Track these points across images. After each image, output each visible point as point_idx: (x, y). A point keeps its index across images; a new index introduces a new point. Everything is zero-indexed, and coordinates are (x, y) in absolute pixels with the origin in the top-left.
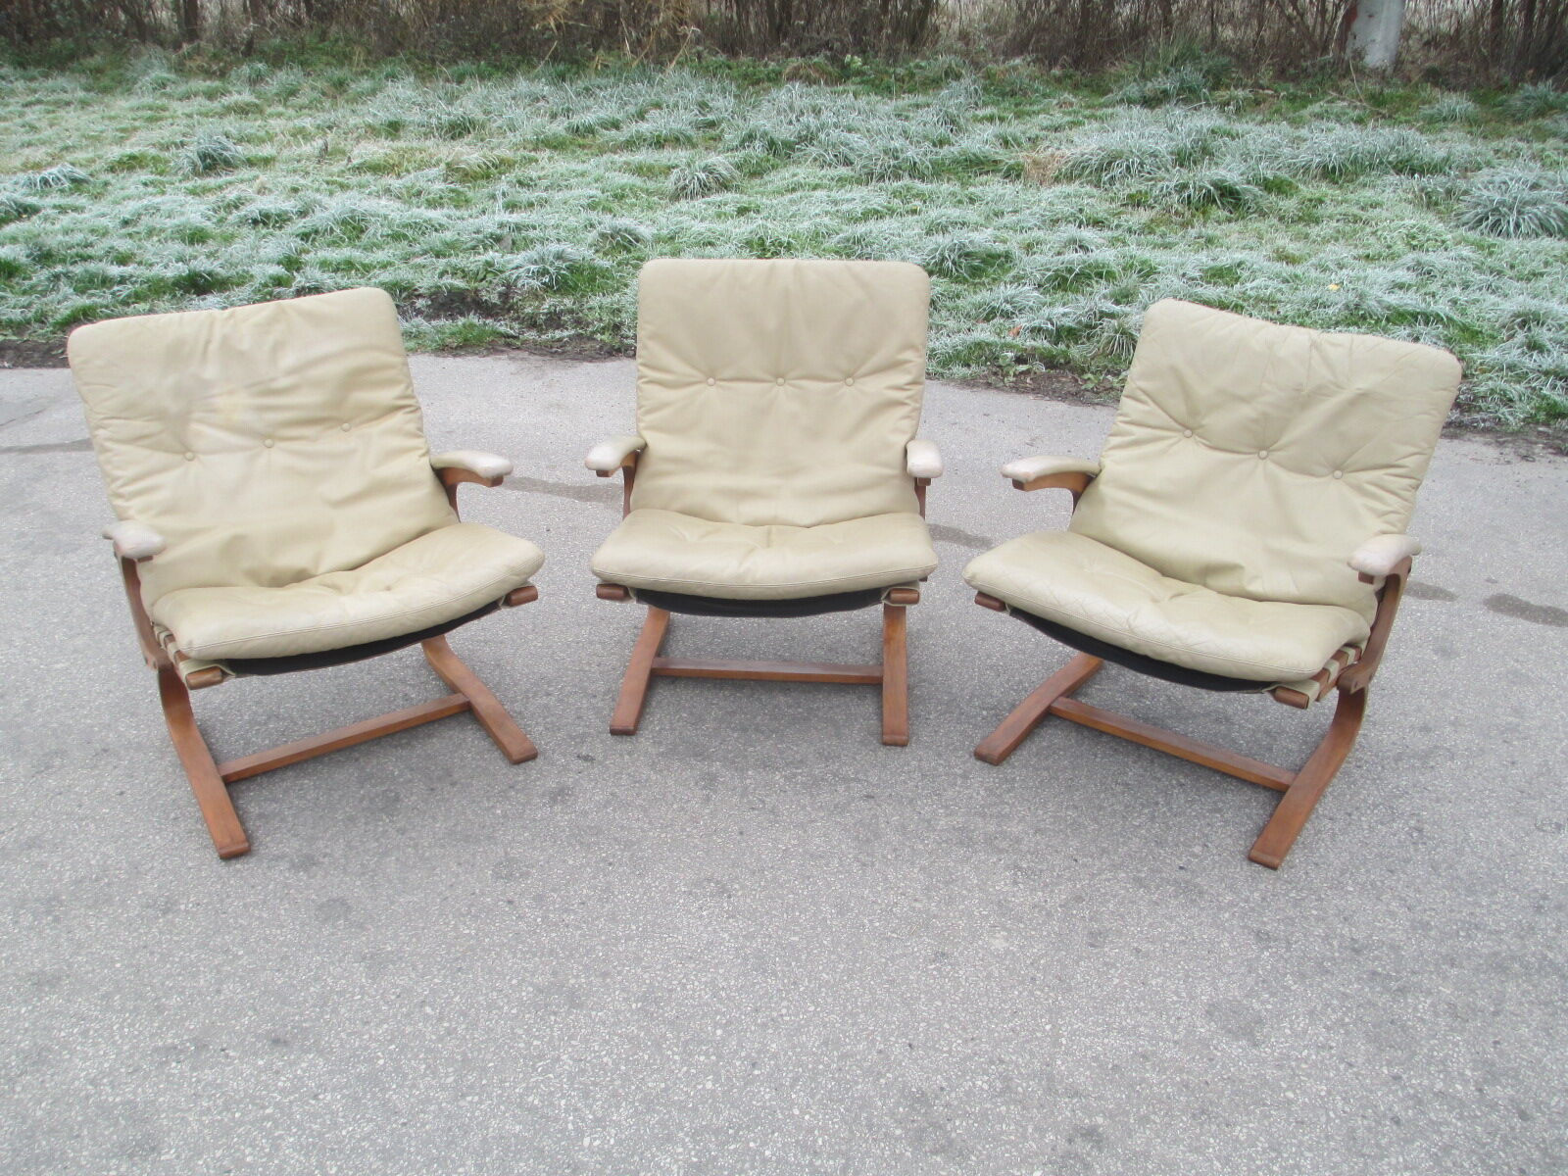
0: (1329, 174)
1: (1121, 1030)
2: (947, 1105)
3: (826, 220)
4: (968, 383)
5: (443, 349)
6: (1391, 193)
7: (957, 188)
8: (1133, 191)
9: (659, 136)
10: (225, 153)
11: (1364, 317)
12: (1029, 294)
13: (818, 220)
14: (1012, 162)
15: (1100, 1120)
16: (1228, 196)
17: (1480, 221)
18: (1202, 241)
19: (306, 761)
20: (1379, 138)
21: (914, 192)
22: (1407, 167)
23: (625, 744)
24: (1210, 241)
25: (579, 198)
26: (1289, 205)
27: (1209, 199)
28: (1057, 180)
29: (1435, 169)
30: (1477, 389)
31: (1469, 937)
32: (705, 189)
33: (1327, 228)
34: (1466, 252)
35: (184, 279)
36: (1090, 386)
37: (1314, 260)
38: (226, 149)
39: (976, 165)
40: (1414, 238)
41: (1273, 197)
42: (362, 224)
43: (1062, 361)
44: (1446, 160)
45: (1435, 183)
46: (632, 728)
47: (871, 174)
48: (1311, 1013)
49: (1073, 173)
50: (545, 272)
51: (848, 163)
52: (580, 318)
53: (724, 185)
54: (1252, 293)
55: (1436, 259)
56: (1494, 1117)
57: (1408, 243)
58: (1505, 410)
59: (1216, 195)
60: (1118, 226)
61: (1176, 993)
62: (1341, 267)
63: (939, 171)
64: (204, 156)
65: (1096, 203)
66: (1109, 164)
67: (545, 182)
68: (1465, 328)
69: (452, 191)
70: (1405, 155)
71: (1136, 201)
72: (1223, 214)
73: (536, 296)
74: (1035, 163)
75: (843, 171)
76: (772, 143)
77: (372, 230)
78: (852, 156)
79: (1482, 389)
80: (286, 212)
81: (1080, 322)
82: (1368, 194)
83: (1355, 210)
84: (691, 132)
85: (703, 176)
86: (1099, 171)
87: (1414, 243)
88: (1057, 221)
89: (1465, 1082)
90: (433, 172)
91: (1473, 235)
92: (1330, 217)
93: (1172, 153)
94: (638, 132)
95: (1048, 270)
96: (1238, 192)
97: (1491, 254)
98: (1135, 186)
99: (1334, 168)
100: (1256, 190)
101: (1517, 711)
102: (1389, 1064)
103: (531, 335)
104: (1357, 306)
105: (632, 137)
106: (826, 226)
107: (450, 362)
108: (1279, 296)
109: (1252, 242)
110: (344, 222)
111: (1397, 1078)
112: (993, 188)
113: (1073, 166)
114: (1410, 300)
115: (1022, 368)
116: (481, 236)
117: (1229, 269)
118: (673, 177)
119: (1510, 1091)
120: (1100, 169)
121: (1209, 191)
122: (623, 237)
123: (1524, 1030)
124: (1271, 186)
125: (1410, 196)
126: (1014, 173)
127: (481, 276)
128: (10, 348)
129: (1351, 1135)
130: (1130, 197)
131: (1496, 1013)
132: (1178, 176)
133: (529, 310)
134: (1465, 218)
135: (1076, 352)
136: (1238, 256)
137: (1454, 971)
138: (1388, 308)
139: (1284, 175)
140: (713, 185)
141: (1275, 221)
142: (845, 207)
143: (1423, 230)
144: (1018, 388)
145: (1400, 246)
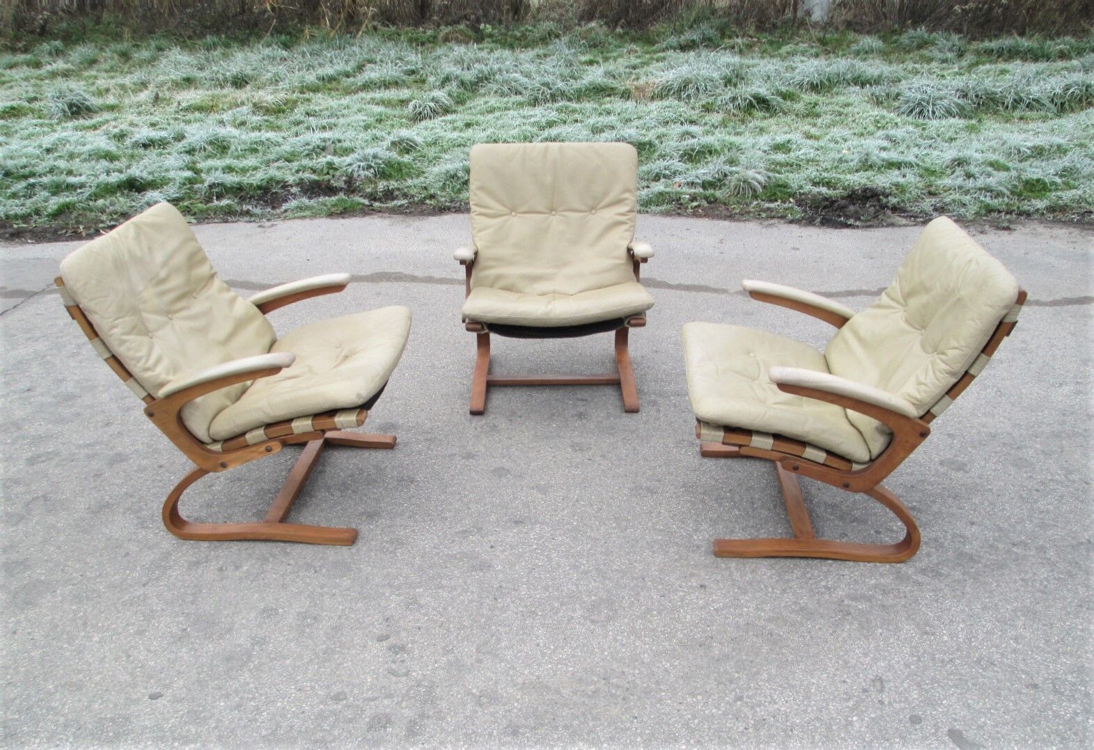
0: (815, 87)
1: (907, 474)
2: (848, 506)
3: (530, 129)
4: (667, 214)
5: (331, 215)
6: (855, 95)
7: (596, 106)
8: (704, 103)
9: (384, 81)
10: (86, 103)
11: (871, 166)
12: (677, 165)
13: (524, 128)
14: (623, 88)
15: (915, 504)
16: (762, 103)
17: (911, 111)
18: (758, 130)
20: (841, 64)
21: (570, 109)
22: (861, 81)
24: (762, 130)
25: (358, 121)
26: (799, 106)
27: (751, 105)
28: (652, 99)
29: (877, 81)
30: (945, 200)
31: (1039, 427)
32: (435, 113)
33: (826, 119)
34: (911, 128)
35: (124, 182)
36: (737, 211)
37: (828, 137)
38: (85, 100)
39: (599, 91)
40: (878, 122)
41: (789, 103)
42: (225, 143)
43: (712, 200)
44: (880, 76)
45: (877, 90)
47: (536, 100)
48: (985, 459)
49: (663, 93)
50: (369, 167)
51: (518, 93)
52: (405, 193)
53: (447, 111)
54: (803, 157)
55: (899, 133)
56: (1076, 485)
57: (876, 126)
58: (963, 210)
59: (754, 102)
60: (706, 124)
61: (923, 459)
62: (845, 141)
63: (580, 95)
64: (71, 106)
65: (683, 109)
66: (685, 87)
67: (327, 113)
68: (927, 170)
69: (266, 121)
70: (856, 74)
71: (707, 109)
72: (761, 114)
73: (371, 182)
74: (637, 88)
75: (519, 98)
76: (462, 83)
77: (233, 148)
78: (520, 89)
79: (948, 200)
80: (166, 138)
81: (715, 178)
82: (842, 99)
83: (837, 108)
84: (405, 78)
85: (432, 104)
87: (879, 125)
88: (668, 122)
89: (1059, 475)
90: (245, 109)
91: (910, 119)
92: (825, 113)
93: (721, 79)
94: (369, 78)
95: (679, 150)
96: (767, 101)
97: (924, 129)
98: (704, 100)
99: (817, 84)
100: (779, 99)
101: (1023, 342)
102: (1026, 472)
103: (377, 204)
104: (866, 160)
105: (366, 82)
106: (530, 132)
107: (340, 222)
108: (818, 158)
109: (786, 129)
110: (211, 143)
111: (1030, 477)
112: (617, 104)
113: (662, 89)
114: (893, 155)
115: (695, 204)
116: (310, 147)
117: (783, 145)
118: (411, 106)
119: (1078, 476)
120: (680, 90)
121: (750, 101)
122: (407, 144)
123: (1076, 456)
124: (786, 96)
125: (866, 98)
126: (626, 95)
127: (325, 171)
128: (26, 232)
129: (1021, 496)
130: (703, 106)
131: (1062, 452)
132: (729, 93)
133: (368, 190)
134: (902, 110)
135: (718, 194)
136: (788, 137)
137: (1038, 439)
138: (883, 160)
139: (791, 89)
140: (440, 110)
141: (794, 117)
142: (532, 120)
143: (883, 117)
144: (695, 215)
145: (871, 128)
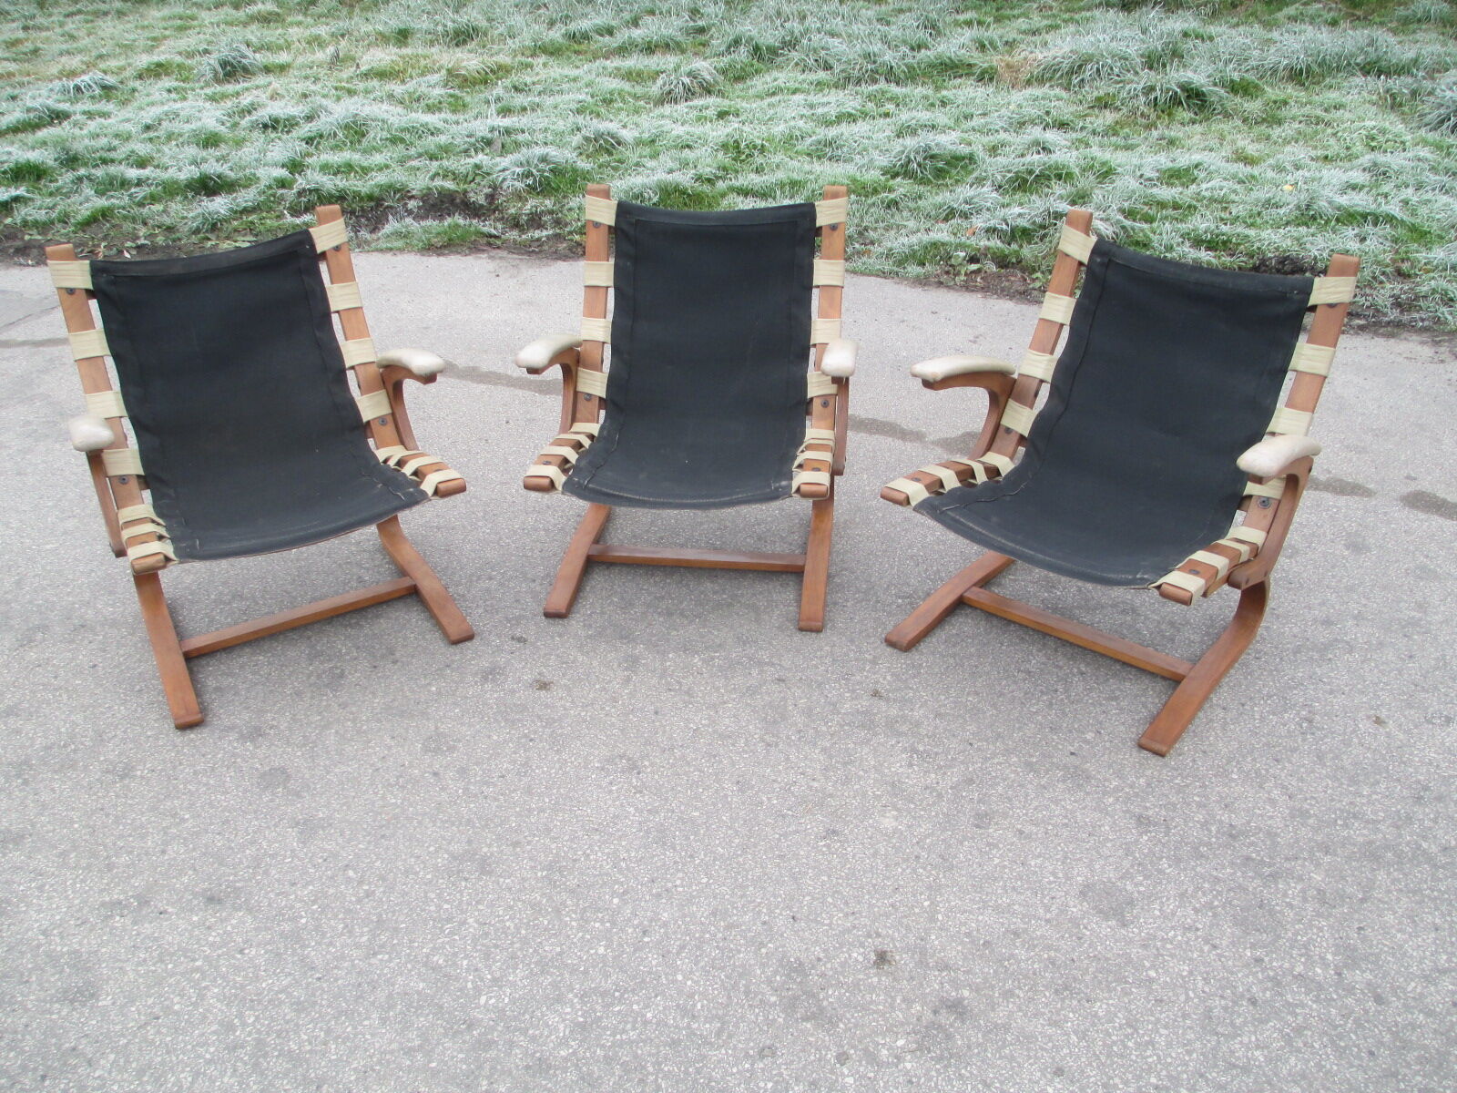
0: (1297, 76)
1: (996, 908)
2: (823, 975)
3: (801, 123)
4: (922, 282)
5: (430, 248)
6: (1356, 96)
7: (930, 92)
8: (1102, 93)
9: (649, 42)
10: (243, 60)
11: (1314, 218)
12: (988, 194)
13: (792, 123)
14: (986, 65)
15: (966, 993)
16: (1195, 98)
17: (1442, 122)
18: (1164, 143)
19: (263, 638)
20: (1350, 39)
21: (889, 95)
22: (1373, 68)
23: (558, 626)
24: (1172, 142)
25: (568, 102)
26: (1253, 106)
27: (1175, 101)
28: (1029, 83)
29: (1402, 70)
30: (1418, 289)
31: (1346, 826)
32: (689, 93)
33: (1288, 130)
34: (1424, 152)
35: (196, 181)
36: (1038, 284)
37: (1272, 161)
38: (244, 57)
39: (951, 69)
40: (1373, 139)
41: (1238, 100)
42: (363, 128)
43: (1014, 260)
44: (1415, 62)
45: (1399, 84)
46: (564, 611)
47: (848, 79)
48: (1182, 895)
49: (1045, 76)
50: (528, 174)
51: (828, 67)
52: (558, 219)
53: (708, 90)
54: (1207, 194)
55: (1395, 160)
56: (1350, 1001)
57: (1368, 145)
58: (1445, 309)
59: (1183, 97)
60: (1082, 129)
61: (1054, 874)
62: (1298, 168)
63: (912, 76)
64: (224, 64)
65: (1059, 101)
66: (1080, 67)
67: (539, 88)
68: (1413, 229)
69: (451, 96)
70: (1373, 56)
71: (1103, 104)
72: (1187, 115)
73: (520, 198)
74: (1009, 66)
75: (822, 75)
76: (757, 49)
77: (372, 134)
78: (831, 61)
79: (1424, 289)
80: (294, 117)
81: (1034, 223)
82: (1333, 96)
83: (1319, 112)
84: (680, 38)
85: (687, 80)
86: (1069, 74)
87: (1373, 144)
88: (1024, 123)
89: (1325, 965)
90: (435, 78)
91: (1432, 136)
92: (1293, 119)
93: (1142, 56)
94: (630, 37)
95: (1009, 171)
96: (1203, 94)
97: (1448, 154)
98: (1102, 88)
99: (1301, 70)
100: (1222, 92)
101: (1421, 607)
102: (1253, 946)
103: (513, 235)
104: (1308, 207)
105: (624, 43)
106: (800, 129)
107: (433, 261)
108: (1233, 197)
109: (1214, 143)
110: (347, 127)
111: (1258, 961)
112: (966, 92)
113: (1044, 69)
114: (1360, 201)
115: (974, 267)
116: (473, 140)
117: (1188, 170)
118: (660, 82)
119: (1368, 976)
120: (1071, 72)
121: (1176, 93)
122: (606, 141)
123: (1389, 918)
124: (1235, 88)
125: (1374, 97)
126: (987, 76)
127: (470, 178)
128: (34, 247)
129: (1208, 1014)
130: (1098, 99)
131: (1363, 900)
132: (1147, 77)
133: (512, 211)
134: (1427, 120)
135: (1028, 252)
136: (1196, 158)
137: (1328, 859)
138: (1339, 209)
139: (1251, 77)
140: (697, 89)
141: (1240, 123)
142: (820, 111)
143: (1383, 131)
144: (967, 287)
145: (1358, 148)
